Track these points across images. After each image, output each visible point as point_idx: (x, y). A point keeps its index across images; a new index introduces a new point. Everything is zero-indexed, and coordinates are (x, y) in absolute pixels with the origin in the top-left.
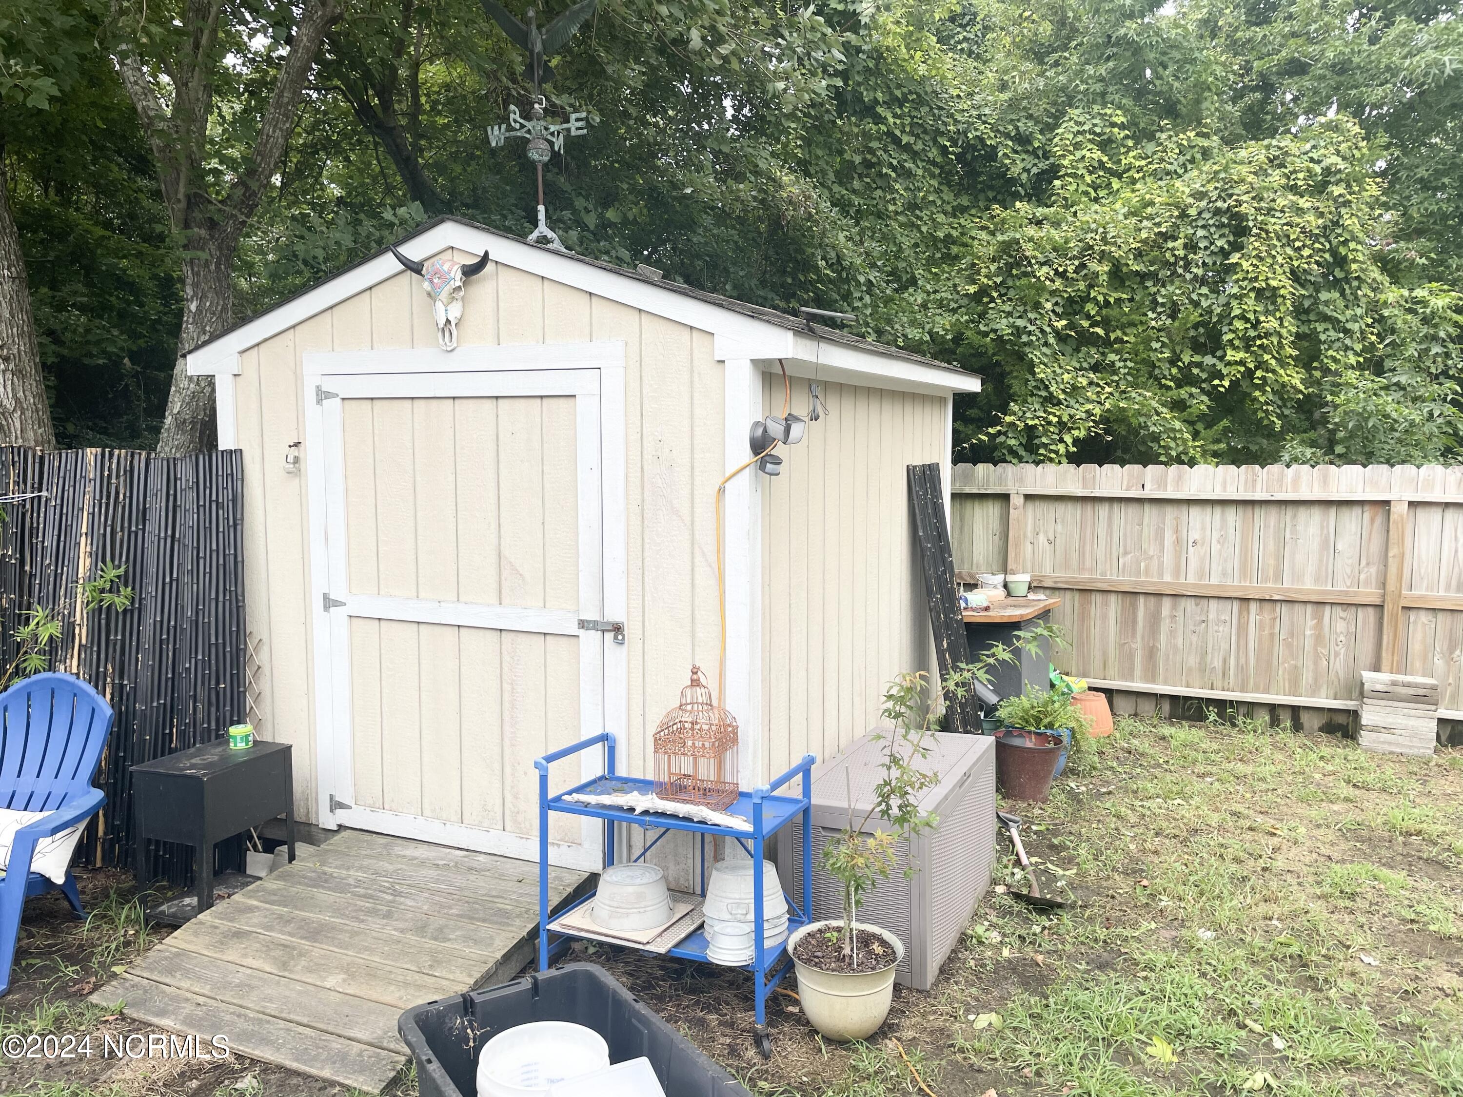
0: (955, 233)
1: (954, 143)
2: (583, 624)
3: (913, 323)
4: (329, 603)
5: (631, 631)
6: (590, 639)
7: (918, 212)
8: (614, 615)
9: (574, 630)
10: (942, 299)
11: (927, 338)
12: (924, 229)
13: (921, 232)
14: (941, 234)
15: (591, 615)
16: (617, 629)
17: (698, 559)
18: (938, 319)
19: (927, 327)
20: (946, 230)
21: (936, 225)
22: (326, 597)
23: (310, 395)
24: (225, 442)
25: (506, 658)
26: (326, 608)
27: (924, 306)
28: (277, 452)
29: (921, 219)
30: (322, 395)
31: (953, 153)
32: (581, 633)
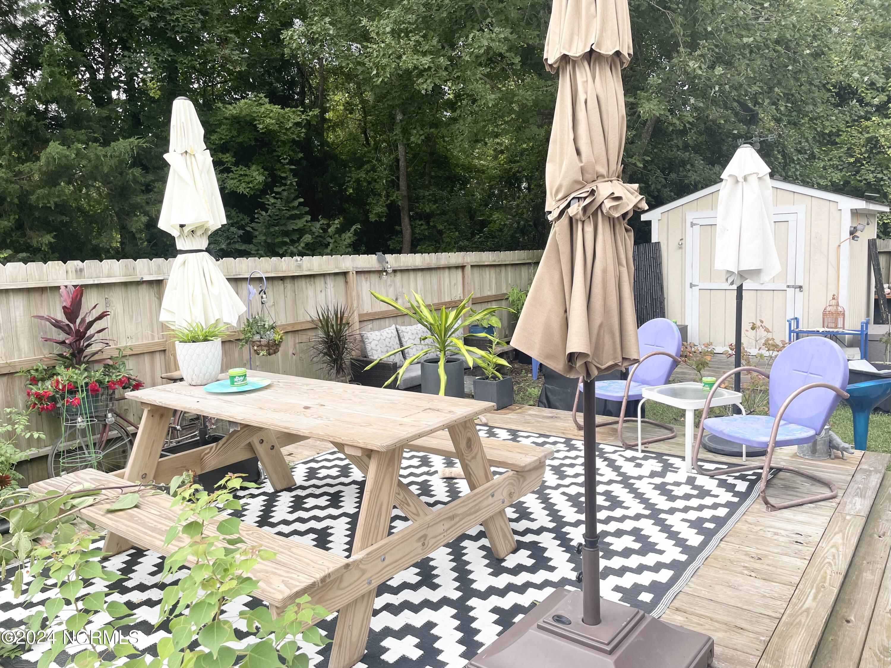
0: (834, 130)
1: (835, 87)
2: (788, 287)
3: (821, 177)
4: (692, 285)
5: (805, 288)
6: (790, 291)
7: (815, 121)
8: (799, 283)
9: (785, 288)
10: (833, 164)
11: (829, 184)
12: (819, 129)
13: (817, 131)
14: (827, 131)
15: (792, 283)
16: (801, 287)
17: (830, 266)
18: (833, 174)
19: (829, 178)
20: (830, 128)
21: (824, 127)
22: (691, 284)
23: (688, 225)
24: (654, 239)
25: (758, 298)
26: (691, 287)
27: (824, 168)
28: (674, 242)
29: (817, 124)
30: (692, 225)
31: (834, 92)
32: (788, 289)
